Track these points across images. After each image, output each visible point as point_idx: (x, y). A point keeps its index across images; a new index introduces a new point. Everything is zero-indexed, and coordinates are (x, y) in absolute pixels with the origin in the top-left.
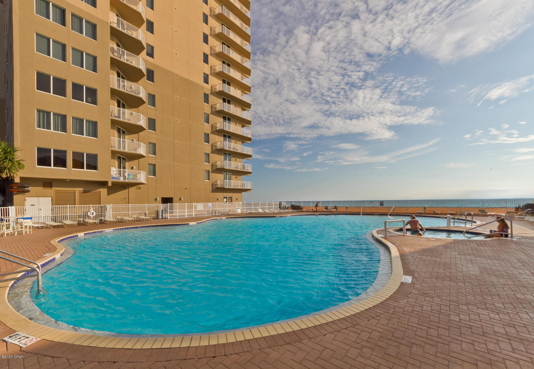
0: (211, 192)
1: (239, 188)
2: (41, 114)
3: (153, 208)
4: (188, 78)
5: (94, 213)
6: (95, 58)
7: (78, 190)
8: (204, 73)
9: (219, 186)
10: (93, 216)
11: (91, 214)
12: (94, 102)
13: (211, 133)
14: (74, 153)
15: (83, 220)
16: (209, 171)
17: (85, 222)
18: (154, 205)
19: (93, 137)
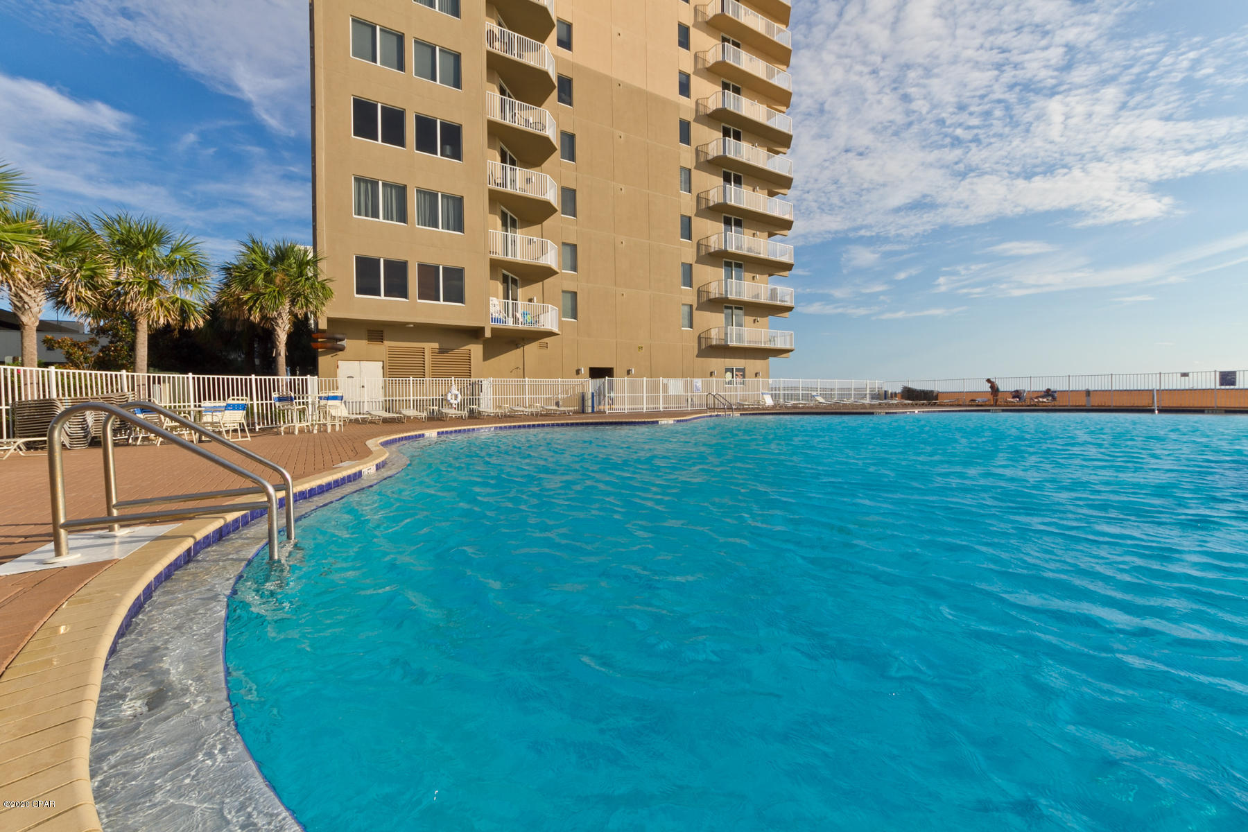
0: (697, 357)
1: (763, 345)
2: (363, 185)
3: (574, 388)
4: (644, 88)
5: (459, 395)
6: (457, 57)
7: (430, 347)
8: (681, 73)
9: (714, 343)
10: (456, 402)
11: (453, 399)
12: (457, 154)
13: (695, 215)
14: (422, 267)
15: (439, 410)
16: (691, 306)
17: (442, 413)
18: (576, 381)
19: (455, 231)
